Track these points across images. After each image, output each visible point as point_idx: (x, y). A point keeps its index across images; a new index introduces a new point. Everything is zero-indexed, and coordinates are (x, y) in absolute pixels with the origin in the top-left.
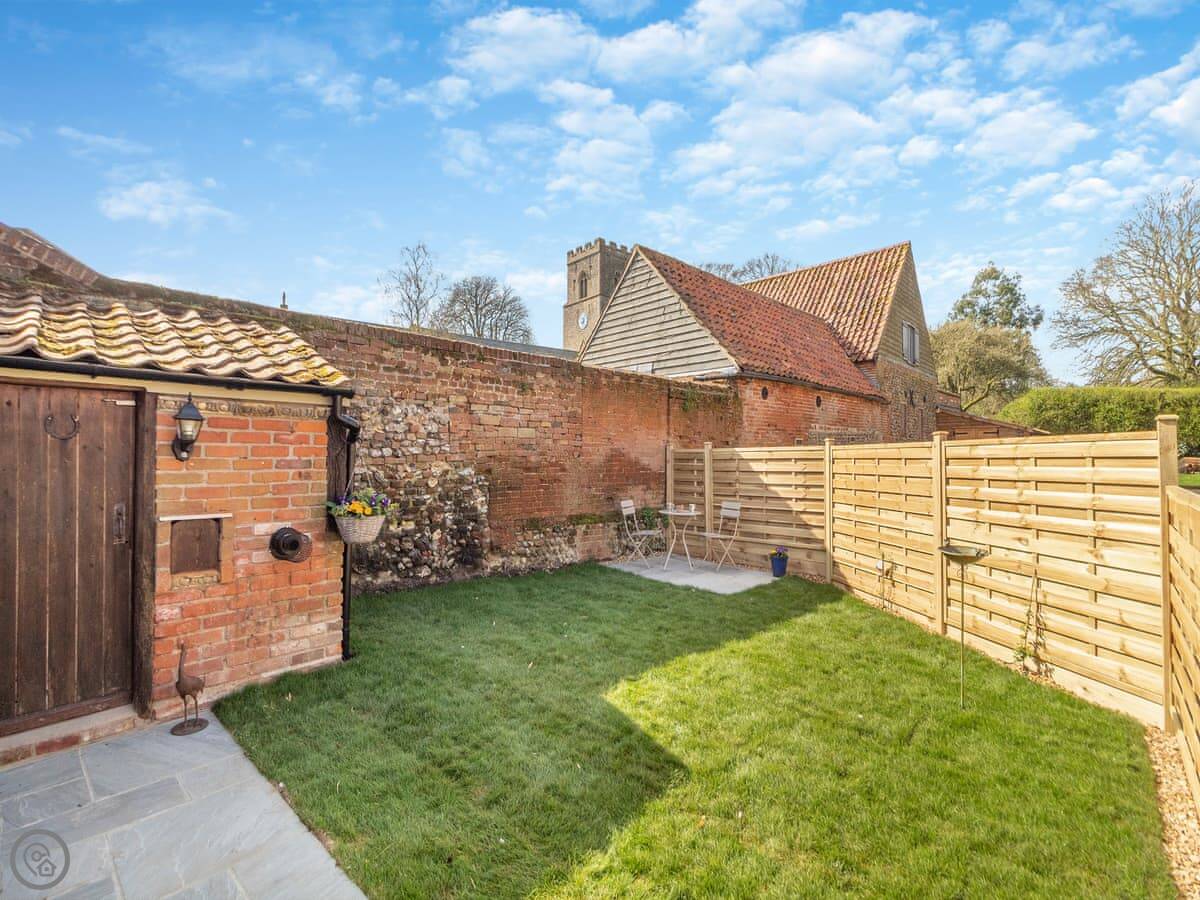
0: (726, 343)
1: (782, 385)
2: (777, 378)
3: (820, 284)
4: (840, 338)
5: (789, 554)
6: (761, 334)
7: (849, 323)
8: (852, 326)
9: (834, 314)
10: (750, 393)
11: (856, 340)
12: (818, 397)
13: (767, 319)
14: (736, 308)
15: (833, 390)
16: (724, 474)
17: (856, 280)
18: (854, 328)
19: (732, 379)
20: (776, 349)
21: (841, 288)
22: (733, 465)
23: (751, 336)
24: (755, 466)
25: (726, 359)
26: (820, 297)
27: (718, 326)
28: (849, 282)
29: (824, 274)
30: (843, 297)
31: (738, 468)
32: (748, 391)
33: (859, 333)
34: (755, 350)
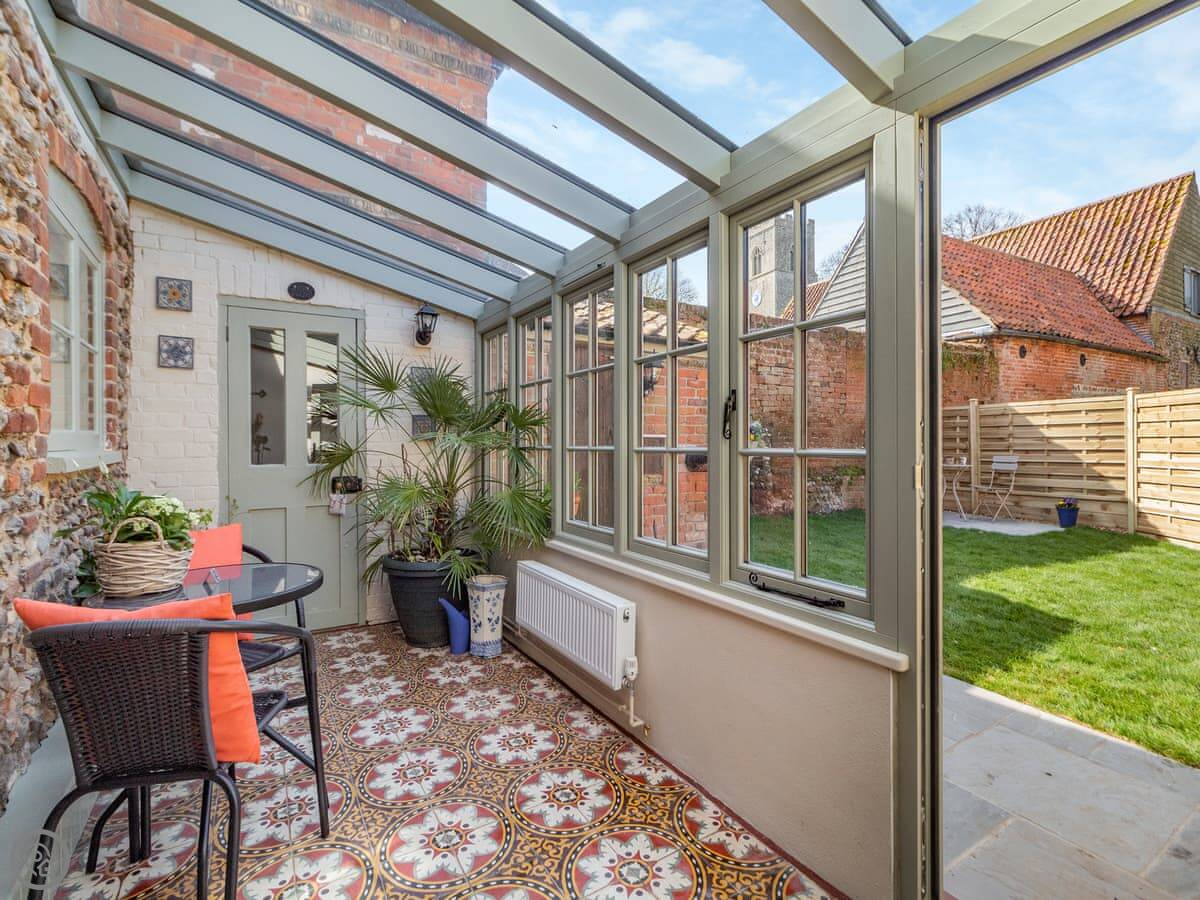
0: (977, 302)
1: (1042, 343)
2: (1037, 336)
3: (1066, 234)
4: (1097, 291)
5: (1079, 505)
6: (1010, 291)
7: (1109, 274)
8: (1113, 276)
9: (1086, 266)
10: (1007, 352)
11: (1119, 292)
12: (1082, 356)
13: (1011, 276)
14: (978, 267)
15: (1099, 348)
16: (995, 430)
17: (1115, 225)
18: (1116, 279)
19: (987, 338)
20: (1029, 306)
21: (1095, 236)
22: (1006, 421)
23: (1000, 295)
24: (1034, 420)
25: (979, 318)
26: (1067, 248)
27: (965, 286)
28: (1106, 228)
29: (1070, 222)
30: (1099, 245)
31: (1012, 422)
32: (1004, 350)
33: (1123, 284)
34: (1008, 308)
